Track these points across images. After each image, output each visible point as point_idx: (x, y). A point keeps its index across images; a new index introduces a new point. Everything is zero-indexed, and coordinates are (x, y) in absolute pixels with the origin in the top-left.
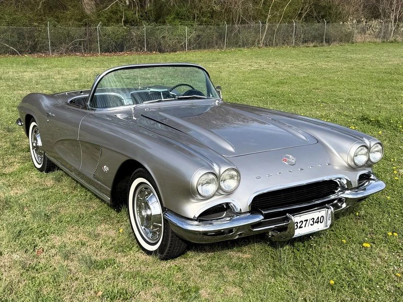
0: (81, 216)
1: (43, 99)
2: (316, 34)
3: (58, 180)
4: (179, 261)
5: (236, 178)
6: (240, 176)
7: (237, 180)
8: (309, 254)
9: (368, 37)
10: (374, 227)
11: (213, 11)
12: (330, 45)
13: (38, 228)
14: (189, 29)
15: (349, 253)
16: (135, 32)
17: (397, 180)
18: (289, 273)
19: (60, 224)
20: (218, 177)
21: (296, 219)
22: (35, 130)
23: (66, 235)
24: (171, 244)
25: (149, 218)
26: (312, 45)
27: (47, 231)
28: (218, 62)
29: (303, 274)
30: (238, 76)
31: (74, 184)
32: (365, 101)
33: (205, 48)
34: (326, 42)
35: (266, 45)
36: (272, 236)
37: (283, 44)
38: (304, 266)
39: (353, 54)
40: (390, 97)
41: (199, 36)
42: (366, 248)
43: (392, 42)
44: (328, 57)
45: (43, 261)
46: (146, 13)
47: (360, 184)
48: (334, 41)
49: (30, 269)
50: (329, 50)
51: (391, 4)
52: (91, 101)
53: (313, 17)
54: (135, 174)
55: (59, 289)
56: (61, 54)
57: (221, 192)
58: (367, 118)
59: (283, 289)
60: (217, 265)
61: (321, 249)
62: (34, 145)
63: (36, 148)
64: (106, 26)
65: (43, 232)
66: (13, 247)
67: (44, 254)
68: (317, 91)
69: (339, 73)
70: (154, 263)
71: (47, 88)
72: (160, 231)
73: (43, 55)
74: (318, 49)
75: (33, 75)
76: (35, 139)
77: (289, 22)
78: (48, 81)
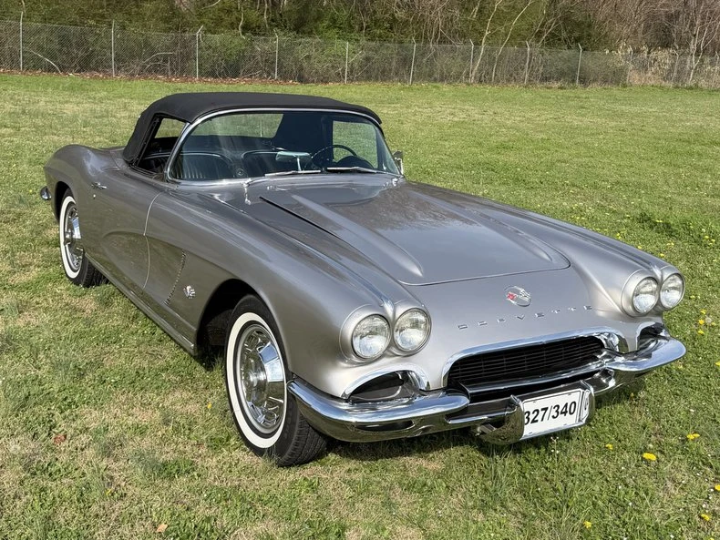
0: (141, 372)
1: (90, 157)
2: (565, 67)
3: (106, 302)
4: (312, 471)
5: (423, 326)
6: (430, 323)
7: (425, 330)
8: (547, 469)
9: (651, 78)
10: (663, 421)
11: (394, 18)
12: (586, 86)
13: (60, 391)
14: (351, 46)
15: (618, 469)
16: (260, 47)
17: (703, 335)
18: (510, 504)
19: (101, 387)
20: (391, 323)
21: (528, 406)
22: (71, 211)
23: (110, 408)
24: (299, 439)
25: (262, 386)
26: (556, 85)
27: (76, 399)
28: (398, 105)
29: (536, 507)
30: (430, 131)
31: (133, 312)
32: (645, 187)
33: (377, 80)
34: (581, 82)
35: (480, 81)
36: (483, 433)
37: (508, 81)
38: (538, 491)
39: (625, 105)
40: (687, 183)
41: (367, 59)
42: (648, 462)
43: (691, 88)
44: (583, 108)
45: (64, 458)
46: (281, 14)
47: (641, 344)
48: (595, 80)
49: (38, 473)
50: (584, 96)
51: (693, 25)
52: (173, 167)
53: (560, 40)
54: (241, 304)
55: (88, 514)
56: (133, 75)
57: (394, 350)
58: (649, 219)
59: (498, 535)
60: (379, 482)
61: (569, 459)
62: (68, 236)
63: (71, 243)
64: (212, 33)
65: (69, 400)
66: (12, 426)
67: (66, 443)
68: (563, 164)
69: (601, 137)
70: (266, 472)
71: (101, 133)
72: (280, 412)
73: (101, 76)
74: (567, 93)
75: (81, 108)
76: (71, 227)
77: (520, 45)
78: (105, 120)
